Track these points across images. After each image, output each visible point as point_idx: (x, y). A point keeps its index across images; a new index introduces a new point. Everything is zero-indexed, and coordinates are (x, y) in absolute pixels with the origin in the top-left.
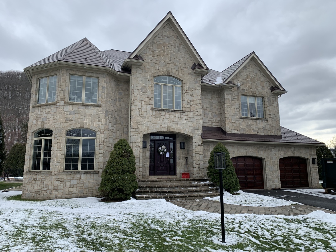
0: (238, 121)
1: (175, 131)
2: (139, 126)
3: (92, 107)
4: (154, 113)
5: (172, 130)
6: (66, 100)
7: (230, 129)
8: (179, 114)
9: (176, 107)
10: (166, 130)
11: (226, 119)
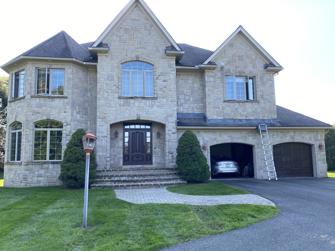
0: (222, 105)
1: (146, 119)
2: (105, 115)
3: (58, 99)
4: (122, 101)
5: (141, 119)
6: (33, 94)
8: (150, 101)
10: (136, 119)
11: (207, 103)
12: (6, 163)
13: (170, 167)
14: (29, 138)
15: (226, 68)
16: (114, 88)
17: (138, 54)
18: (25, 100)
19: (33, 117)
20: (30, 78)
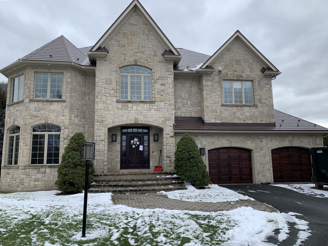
0: (219, 108)
1: (143, 122)
2: (103, 119)
3: (56, 103)
4: (120, 105)
5: (140, 122)
6: (31, 97)
7: (209, 118)
8: (148, 105)
9: (145, 98)
10: (133, 122)
11: (205, 107)
12: (2, 167)
13: (168, 171)
14: (27, 142)
15: (224, 72)
16: (112, 92)
17: (136, 58)
18: (24, 104)
19: (31, 121)
20: (29, 82)
